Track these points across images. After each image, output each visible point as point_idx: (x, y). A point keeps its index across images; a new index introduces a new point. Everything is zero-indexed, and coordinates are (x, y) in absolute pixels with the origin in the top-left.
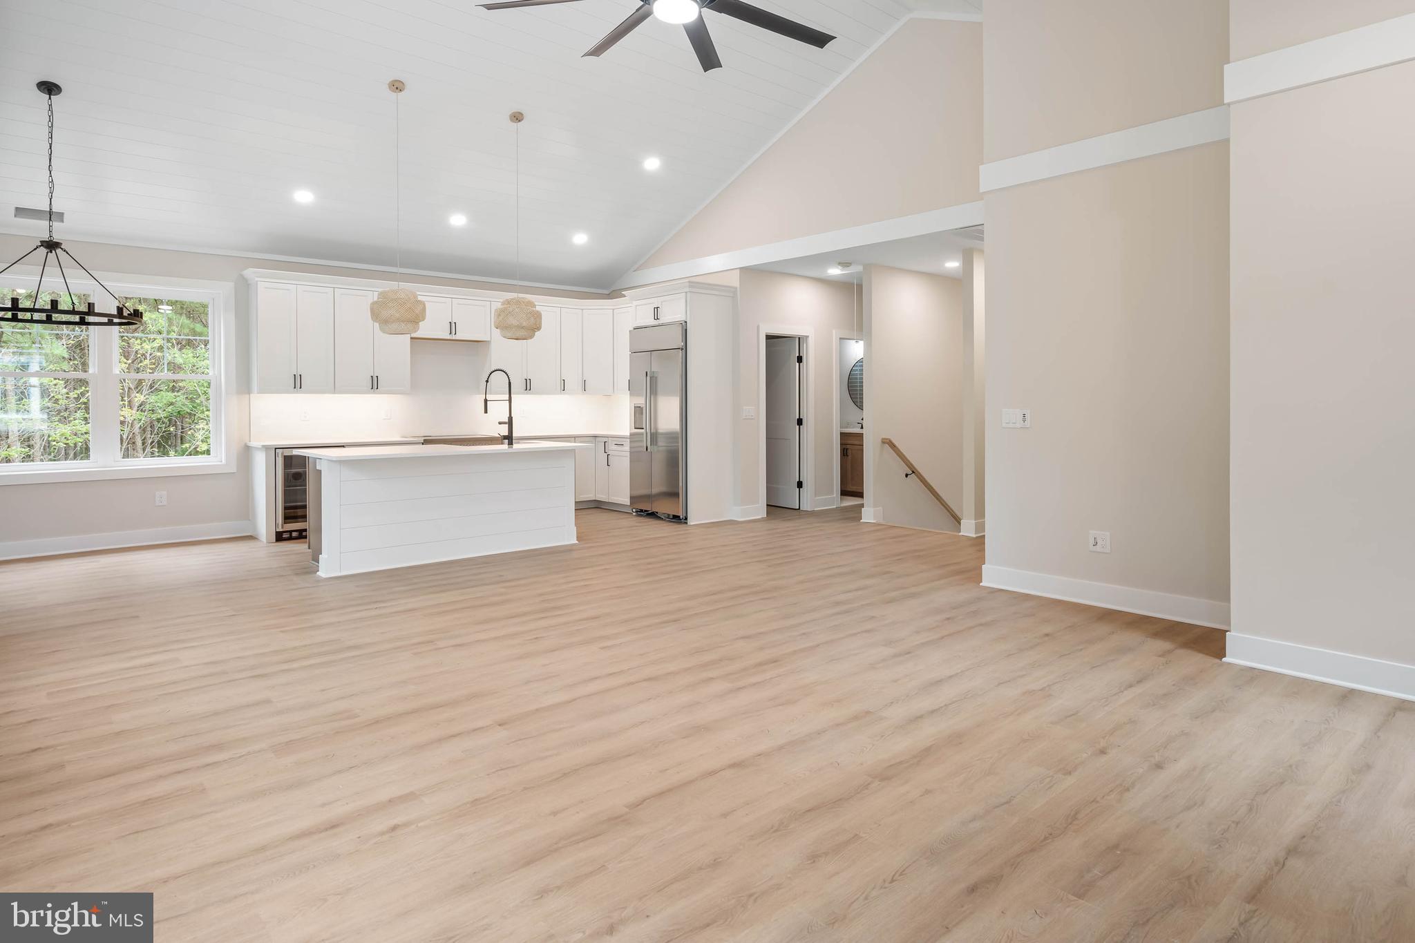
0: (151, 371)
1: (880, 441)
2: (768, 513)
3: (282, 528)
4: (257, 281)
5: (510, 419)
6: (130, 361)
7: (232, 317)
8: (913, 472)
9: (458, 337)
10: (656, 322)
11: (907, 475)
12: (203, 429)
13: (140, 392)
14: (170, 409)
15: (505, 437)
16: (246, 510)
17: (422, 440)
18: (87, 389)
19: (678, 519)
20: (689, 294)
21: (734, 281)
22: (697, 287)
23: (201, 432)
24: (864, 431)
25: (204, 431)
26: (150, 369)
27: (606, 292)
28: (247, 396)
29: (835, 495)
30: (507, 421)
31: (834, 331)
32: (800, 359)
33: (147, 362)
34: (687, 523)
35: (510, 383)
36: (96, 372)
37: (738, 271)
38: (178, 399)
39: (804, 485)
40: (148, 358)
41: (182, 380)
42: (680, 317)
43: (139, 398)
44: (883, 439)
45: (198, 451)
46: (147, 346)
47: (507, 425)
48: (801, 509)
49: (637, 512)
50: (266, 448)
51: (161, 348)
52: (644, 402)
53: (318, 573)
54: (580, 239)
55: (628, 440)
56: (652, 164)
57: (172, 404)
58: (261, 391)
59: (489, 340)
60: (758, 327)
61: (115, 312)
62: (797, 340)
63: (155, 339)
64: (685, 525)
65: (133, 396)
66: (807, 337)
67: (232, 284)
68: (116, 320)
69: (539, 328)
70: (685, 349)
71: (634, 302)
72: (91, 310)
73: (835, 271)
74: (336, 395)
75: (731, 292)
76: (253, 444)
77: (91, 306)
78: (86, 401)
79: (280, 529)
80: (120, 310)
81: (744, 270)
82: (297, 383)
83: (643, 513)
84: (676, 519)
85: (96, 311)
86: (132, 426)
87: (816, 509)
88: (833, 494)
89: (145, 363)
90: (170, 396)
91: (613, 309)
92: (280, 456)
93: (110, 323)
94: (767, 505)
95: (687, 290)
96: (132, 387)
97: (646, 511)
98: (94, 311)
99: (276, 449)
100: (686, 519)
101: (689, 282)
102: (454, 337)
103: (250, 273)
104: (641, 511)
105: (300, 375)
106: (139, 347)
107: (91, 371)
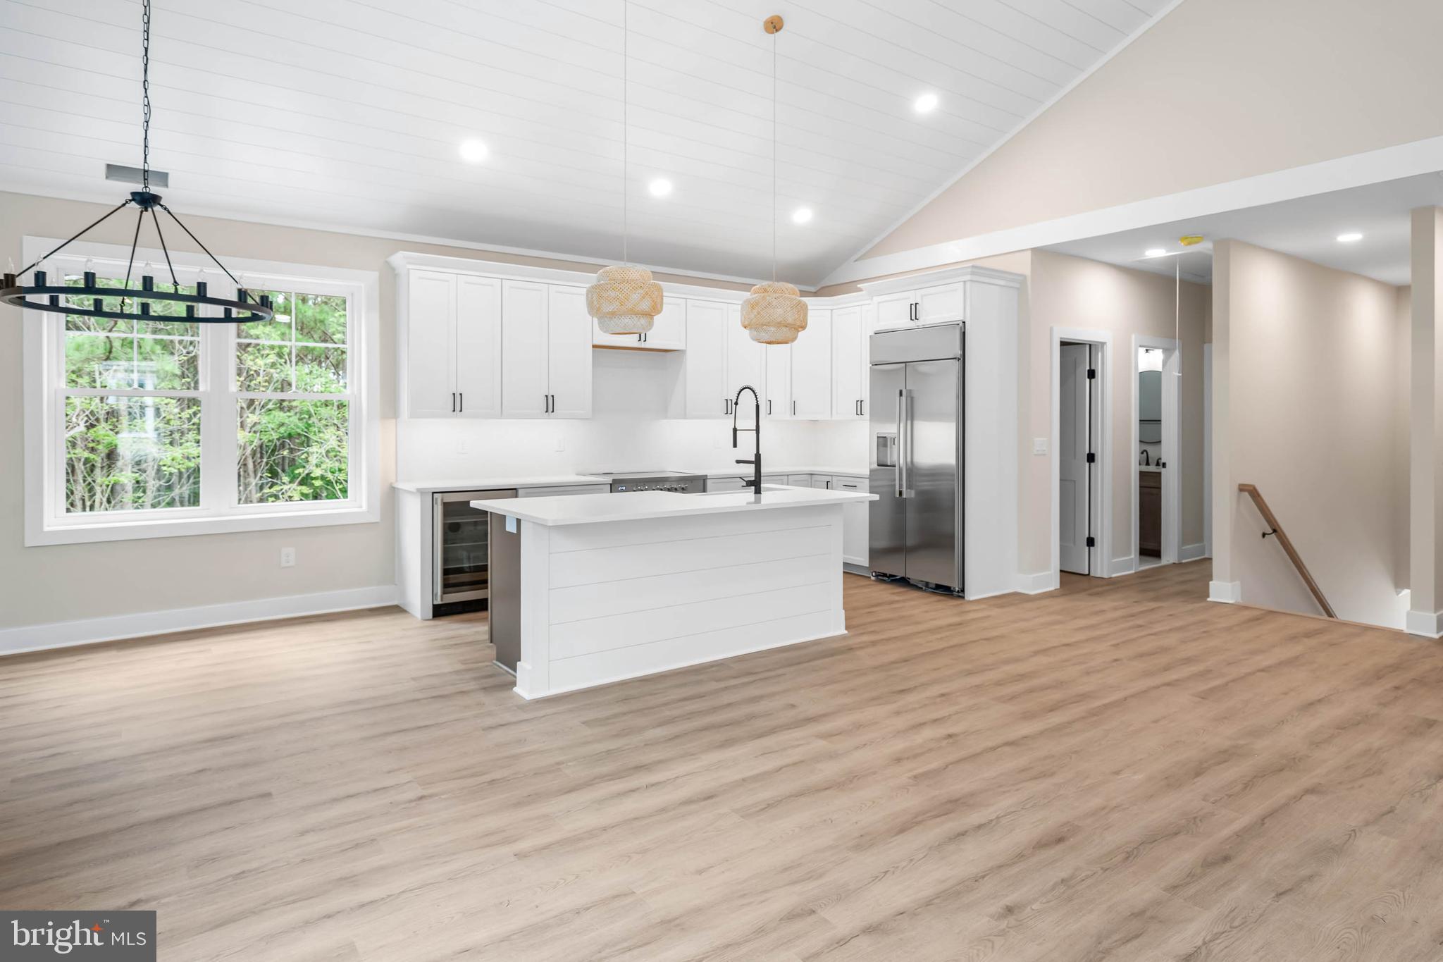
0: (264, 389)
1: (1236, 488)
2: (1063, 583)
3: (442, 600)
4: (409, 269)
5: (758, 456)
6: (242, 379)
7: (376, 316)
8: (1275, 531)
9: (647, 345)
10: (913, 324)
11: (1264, 535)
12: (317, 453)
13: (253, 412)
14: (282, 430)
15: (749, 484)
16: (392, 570)
17: (609, 479)
18: (199, 408)
19: (950, 591)
20: (968, 284)
21: (1023, 266)
22: (979, 271)
23: (315, 456)
24: (1163, 471)
25: (318, 455)
26: (263, 386)
27: (813, 289)
28: (394, 421)
29: (1133, 556)
30: (753, 459)
31: (1133, 337)
32: (1092, 374)
33: (260, 379)
34: (963, 597)
35: (758, 406)
36: (209, 389)
37: (1029, 253)
38: (291, 419)
39: (1098, 542)
40: (261, 375)
41: (294, 400)
42: (957, 316)
43: (252, 418)
44: (1240, 485)
45: (312, 477)
46: (260, 362)
47: (754, 465)
48: (1092, 574)
49: (876, 576)
50: (422, 492)
51: (273, 365)
52: (896, 431)
53: (515, 689)
54: (803, 216)
55: (867, 481)
56: (926, 103)
57: (282, 424)
58: (414, 415)
59: (683, 348)
60: (1051, 329)
61: (235, 298)
62: (1088, 347)
63: (268, 355)
64: (959, 602)
65: (245, 416)
66: (1103, 344)
67: (375, 275)
68: (235, 313)
69: (803, 327)
70: (963, 359)
71: (875, 298)
72: (201, 294)
73: (1156, 253)
74: (502, 420)
75: (1018, 285)
76: (400, 485)
77: (202, 287)
78: (198, 421)
79: (438, 602)
80: (242, 294)
81: (1037, 252)
82: (457, 403)
83: (886, 578)
84: (943, 590)
85: (209, 295)
86: (244, 449)
87: (1114, 575)
88: (1130, 554)
89: (258, 380)
90: (280, 416)
91: (832, 310)
92: (439, 502)
93: (228, 318)
94: (1061, 571)
95: (968, 277)
96: (245, 406)
97: (891, 576)
98: (205, 296)
99: (433, 493)
100: (963, 591)
101: (973, 267)
102: (643, 345)
103: (399, 259)
104: (885, 575)
105: (461, 394)
106: (251, 363)
107: (202, 387)
